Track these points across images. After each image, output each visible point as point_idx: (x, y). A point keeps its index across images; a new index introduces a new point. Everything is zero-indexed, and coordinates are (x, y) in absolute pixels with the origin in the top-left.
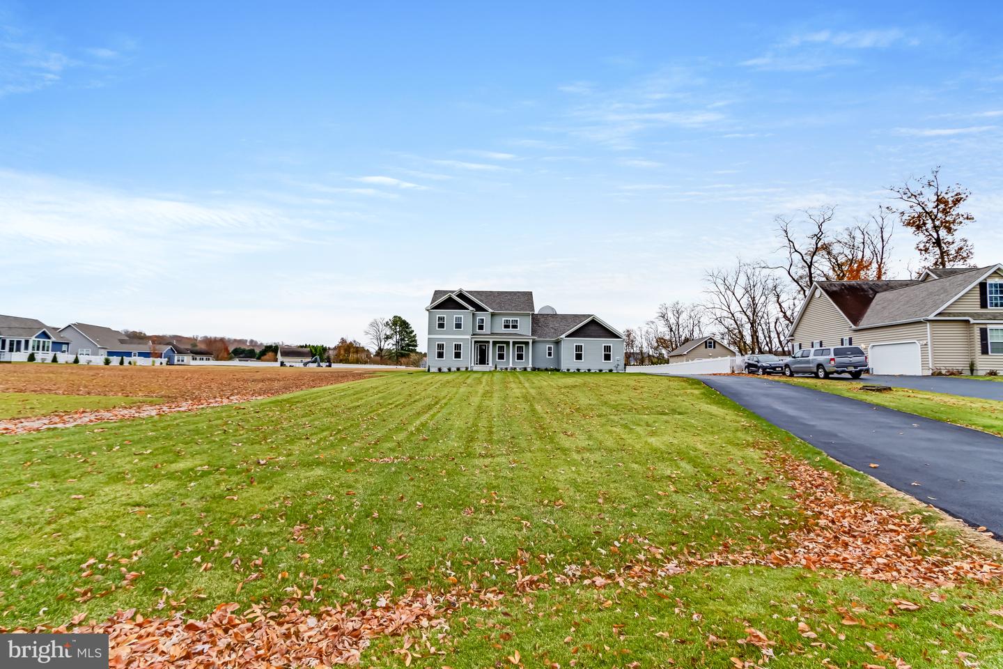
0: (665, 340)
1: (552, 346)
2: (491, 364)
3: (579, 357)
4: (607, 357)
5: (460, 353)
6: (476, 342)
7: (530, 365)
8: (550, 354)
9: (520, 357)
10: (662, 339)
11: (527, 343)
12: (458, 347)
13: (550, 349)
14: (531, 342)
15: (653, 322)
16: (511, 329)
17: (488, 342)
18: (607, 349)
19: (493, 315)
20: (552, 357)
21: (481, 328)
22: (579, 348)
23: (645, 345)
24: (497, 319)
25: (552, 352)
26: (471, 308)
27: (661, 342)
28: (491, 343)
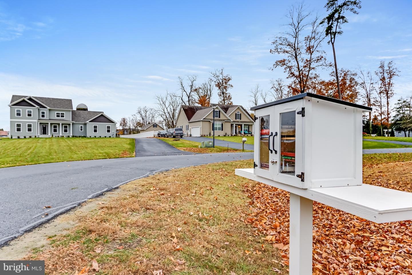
0: (140, 123)
1: (83, 126)
2: (49, 134)
3: (95, 131)
4: (108, 131)
5: (31, 129)
6: (40, 123)
7: (71, 135)
8: (81, 130)
9: (66, 131)
10: (139, 123)
11: (69, 124)
12: (30, 126)
13: (81, 127)
14: (71, 124)
15: (135, 115)
16: (60, 117)
17: (48, 123)
18: (109, 127)
19: (50, 110)
20: (83, 131)
21: (43, 116)
22: (95, 127)
23: (131, 125)
24: (52, 112)
25: (83, 128)
26: (37, 106)
27: (139, 124)
28: (49, 125)
